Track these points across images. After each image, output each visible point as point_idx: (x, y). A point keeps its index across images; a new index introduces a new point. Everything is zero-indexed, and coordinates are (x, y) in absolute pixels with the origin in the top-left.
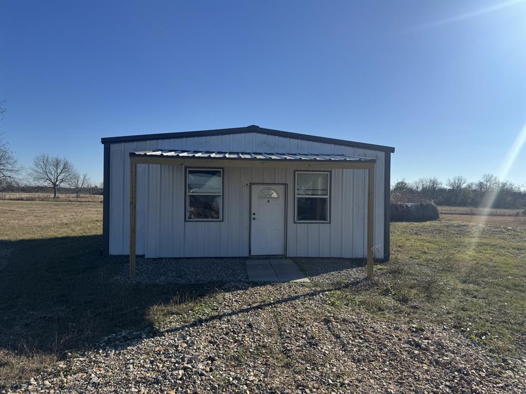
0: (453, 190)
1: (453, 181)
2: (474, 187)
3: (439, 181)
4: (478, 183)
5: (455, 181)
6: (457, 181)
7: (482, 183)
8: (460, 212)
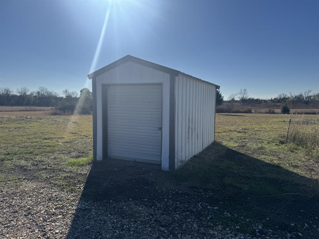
0: (21, 96)
1: (20, 91)
2: (35, 94)
3: (11, 90)
4: (37, 92)
5: (22, 91)
6: (23, 90)
7: (39, 92)
8: (18, 110)
